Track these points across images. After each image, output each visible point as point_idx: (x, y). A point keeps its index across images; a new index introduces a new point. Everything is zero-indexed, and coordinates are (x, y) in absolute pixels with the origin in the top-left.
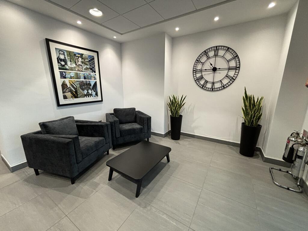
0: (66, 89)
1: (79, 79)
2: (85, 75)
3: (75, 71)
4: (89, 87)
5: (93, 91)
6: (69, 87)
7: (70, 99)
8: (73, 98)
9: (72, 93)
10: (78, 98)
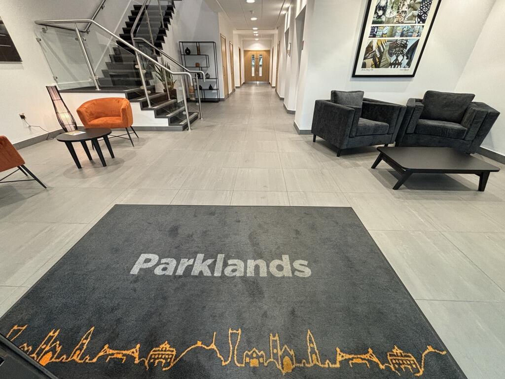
0: (370, 54)
1: (393, 37)
2: (405, 29)
3: (392, 23)
4: (402, 51)
5: (405, 57)
6: (374, 50)
7: (368, 69)
8: (372, 68)
9: (374, 60)
10: (379, 67)
